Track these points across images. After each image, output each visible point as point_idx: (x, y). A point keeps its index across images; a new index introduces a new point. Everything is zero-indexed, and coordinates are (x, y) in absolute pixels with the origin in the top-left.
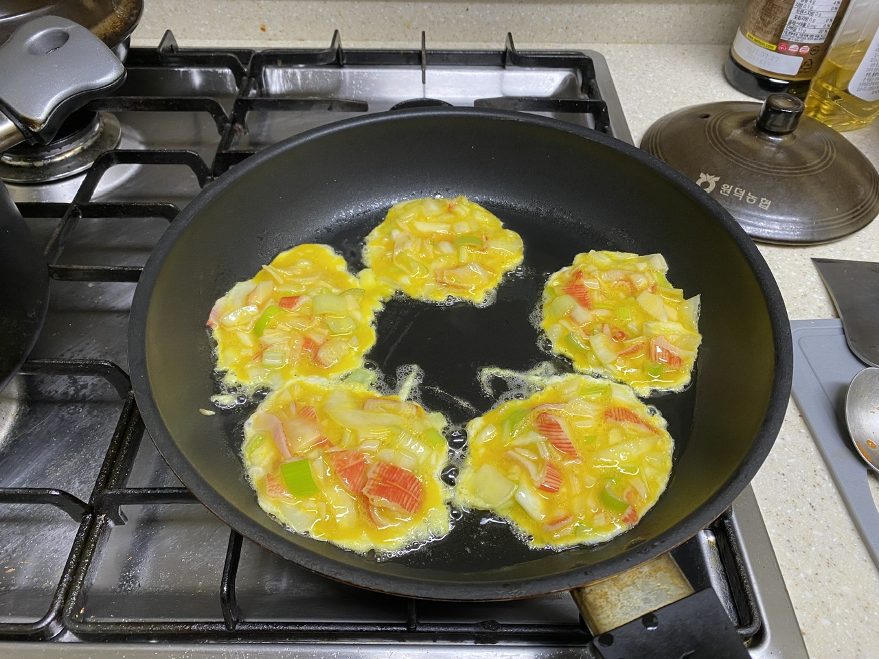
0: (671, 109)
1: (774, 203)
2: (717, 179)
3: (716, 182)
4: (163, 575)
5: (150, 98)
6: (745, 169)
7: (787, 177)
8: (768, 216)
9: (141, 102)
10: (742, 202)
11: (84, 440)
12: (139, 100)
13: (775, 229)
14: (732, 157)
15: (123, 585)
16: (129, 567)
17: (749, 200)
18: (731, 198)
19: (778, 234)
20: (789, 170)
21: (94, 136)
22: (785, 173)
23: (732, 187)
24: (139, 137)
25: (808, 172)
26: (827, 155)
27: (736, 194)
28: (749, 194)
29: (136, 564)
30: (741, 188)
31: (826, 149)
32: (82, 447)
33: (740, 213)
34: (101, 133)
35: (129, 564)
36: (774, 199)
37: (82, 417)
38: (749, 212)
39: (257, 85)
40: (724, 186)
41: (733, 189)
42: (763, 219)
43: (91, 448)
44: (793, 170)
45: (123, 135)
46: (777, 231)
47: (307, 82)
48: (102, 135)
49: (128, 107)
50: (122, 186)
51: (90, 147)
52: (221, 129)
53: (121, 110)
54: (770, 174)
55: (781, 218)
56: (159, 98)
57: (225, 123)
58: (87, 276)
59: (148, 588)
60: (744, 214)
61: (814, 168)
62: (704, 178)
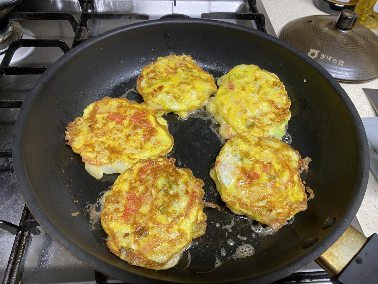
0: (291, 19)
1: (345, 63)
2: (319, 51)
3: (318, 53)
4: (61, 259)
5: (37, 13)
6: (331, 46)
7: (351, 50)
8: (343, 69)
9: (32, 15)
10: (330, 62)
11: (14, 190)
12: (31, 14)
13: (346, 75)
14: (325, 41)
15: (40, 264)
16: (43, 255)
17: (334, 61)
18: (325, 61)
19: (347, 77)
20: (352, 46)
21: (9, 33)
22: (350, 48)
23: (325, 55)
24: (32, 34)
25: (360, 48)
26: (368, 39)
27: (328, 58)
28: (334, 58)
29: (46, 254)
30: (330, 55)
31: (367, 36)
32: (14, 193)
33: (329, 68)
34: (12, 31)
35: (42, 254)
36: (345, 61)
37: (12, 178)
38: (334, 67)
39: (91, 8)
40: (322, 55)
41: (326, 56)
42: (340, 70)
43: (18, 194)
44: (353, 46)
45: (24, 33)
46: (347, 76)
47: (116, 6)
48: (13, 32)
49: (25, 18)
50: (25, 59)
51: (7, 39)
52: (75, 30)
53: (22, 19)
54: (343, 49)
55: (349, 70)
56: (41, 13)
57: (77, 26)
58: (10, 105)
59: (54, 265)
60: (331, 68)
61: (362, 46)
62: (312, 51)
